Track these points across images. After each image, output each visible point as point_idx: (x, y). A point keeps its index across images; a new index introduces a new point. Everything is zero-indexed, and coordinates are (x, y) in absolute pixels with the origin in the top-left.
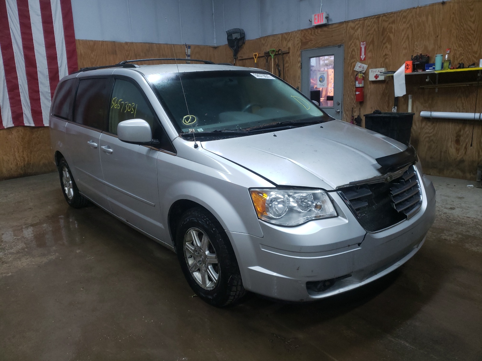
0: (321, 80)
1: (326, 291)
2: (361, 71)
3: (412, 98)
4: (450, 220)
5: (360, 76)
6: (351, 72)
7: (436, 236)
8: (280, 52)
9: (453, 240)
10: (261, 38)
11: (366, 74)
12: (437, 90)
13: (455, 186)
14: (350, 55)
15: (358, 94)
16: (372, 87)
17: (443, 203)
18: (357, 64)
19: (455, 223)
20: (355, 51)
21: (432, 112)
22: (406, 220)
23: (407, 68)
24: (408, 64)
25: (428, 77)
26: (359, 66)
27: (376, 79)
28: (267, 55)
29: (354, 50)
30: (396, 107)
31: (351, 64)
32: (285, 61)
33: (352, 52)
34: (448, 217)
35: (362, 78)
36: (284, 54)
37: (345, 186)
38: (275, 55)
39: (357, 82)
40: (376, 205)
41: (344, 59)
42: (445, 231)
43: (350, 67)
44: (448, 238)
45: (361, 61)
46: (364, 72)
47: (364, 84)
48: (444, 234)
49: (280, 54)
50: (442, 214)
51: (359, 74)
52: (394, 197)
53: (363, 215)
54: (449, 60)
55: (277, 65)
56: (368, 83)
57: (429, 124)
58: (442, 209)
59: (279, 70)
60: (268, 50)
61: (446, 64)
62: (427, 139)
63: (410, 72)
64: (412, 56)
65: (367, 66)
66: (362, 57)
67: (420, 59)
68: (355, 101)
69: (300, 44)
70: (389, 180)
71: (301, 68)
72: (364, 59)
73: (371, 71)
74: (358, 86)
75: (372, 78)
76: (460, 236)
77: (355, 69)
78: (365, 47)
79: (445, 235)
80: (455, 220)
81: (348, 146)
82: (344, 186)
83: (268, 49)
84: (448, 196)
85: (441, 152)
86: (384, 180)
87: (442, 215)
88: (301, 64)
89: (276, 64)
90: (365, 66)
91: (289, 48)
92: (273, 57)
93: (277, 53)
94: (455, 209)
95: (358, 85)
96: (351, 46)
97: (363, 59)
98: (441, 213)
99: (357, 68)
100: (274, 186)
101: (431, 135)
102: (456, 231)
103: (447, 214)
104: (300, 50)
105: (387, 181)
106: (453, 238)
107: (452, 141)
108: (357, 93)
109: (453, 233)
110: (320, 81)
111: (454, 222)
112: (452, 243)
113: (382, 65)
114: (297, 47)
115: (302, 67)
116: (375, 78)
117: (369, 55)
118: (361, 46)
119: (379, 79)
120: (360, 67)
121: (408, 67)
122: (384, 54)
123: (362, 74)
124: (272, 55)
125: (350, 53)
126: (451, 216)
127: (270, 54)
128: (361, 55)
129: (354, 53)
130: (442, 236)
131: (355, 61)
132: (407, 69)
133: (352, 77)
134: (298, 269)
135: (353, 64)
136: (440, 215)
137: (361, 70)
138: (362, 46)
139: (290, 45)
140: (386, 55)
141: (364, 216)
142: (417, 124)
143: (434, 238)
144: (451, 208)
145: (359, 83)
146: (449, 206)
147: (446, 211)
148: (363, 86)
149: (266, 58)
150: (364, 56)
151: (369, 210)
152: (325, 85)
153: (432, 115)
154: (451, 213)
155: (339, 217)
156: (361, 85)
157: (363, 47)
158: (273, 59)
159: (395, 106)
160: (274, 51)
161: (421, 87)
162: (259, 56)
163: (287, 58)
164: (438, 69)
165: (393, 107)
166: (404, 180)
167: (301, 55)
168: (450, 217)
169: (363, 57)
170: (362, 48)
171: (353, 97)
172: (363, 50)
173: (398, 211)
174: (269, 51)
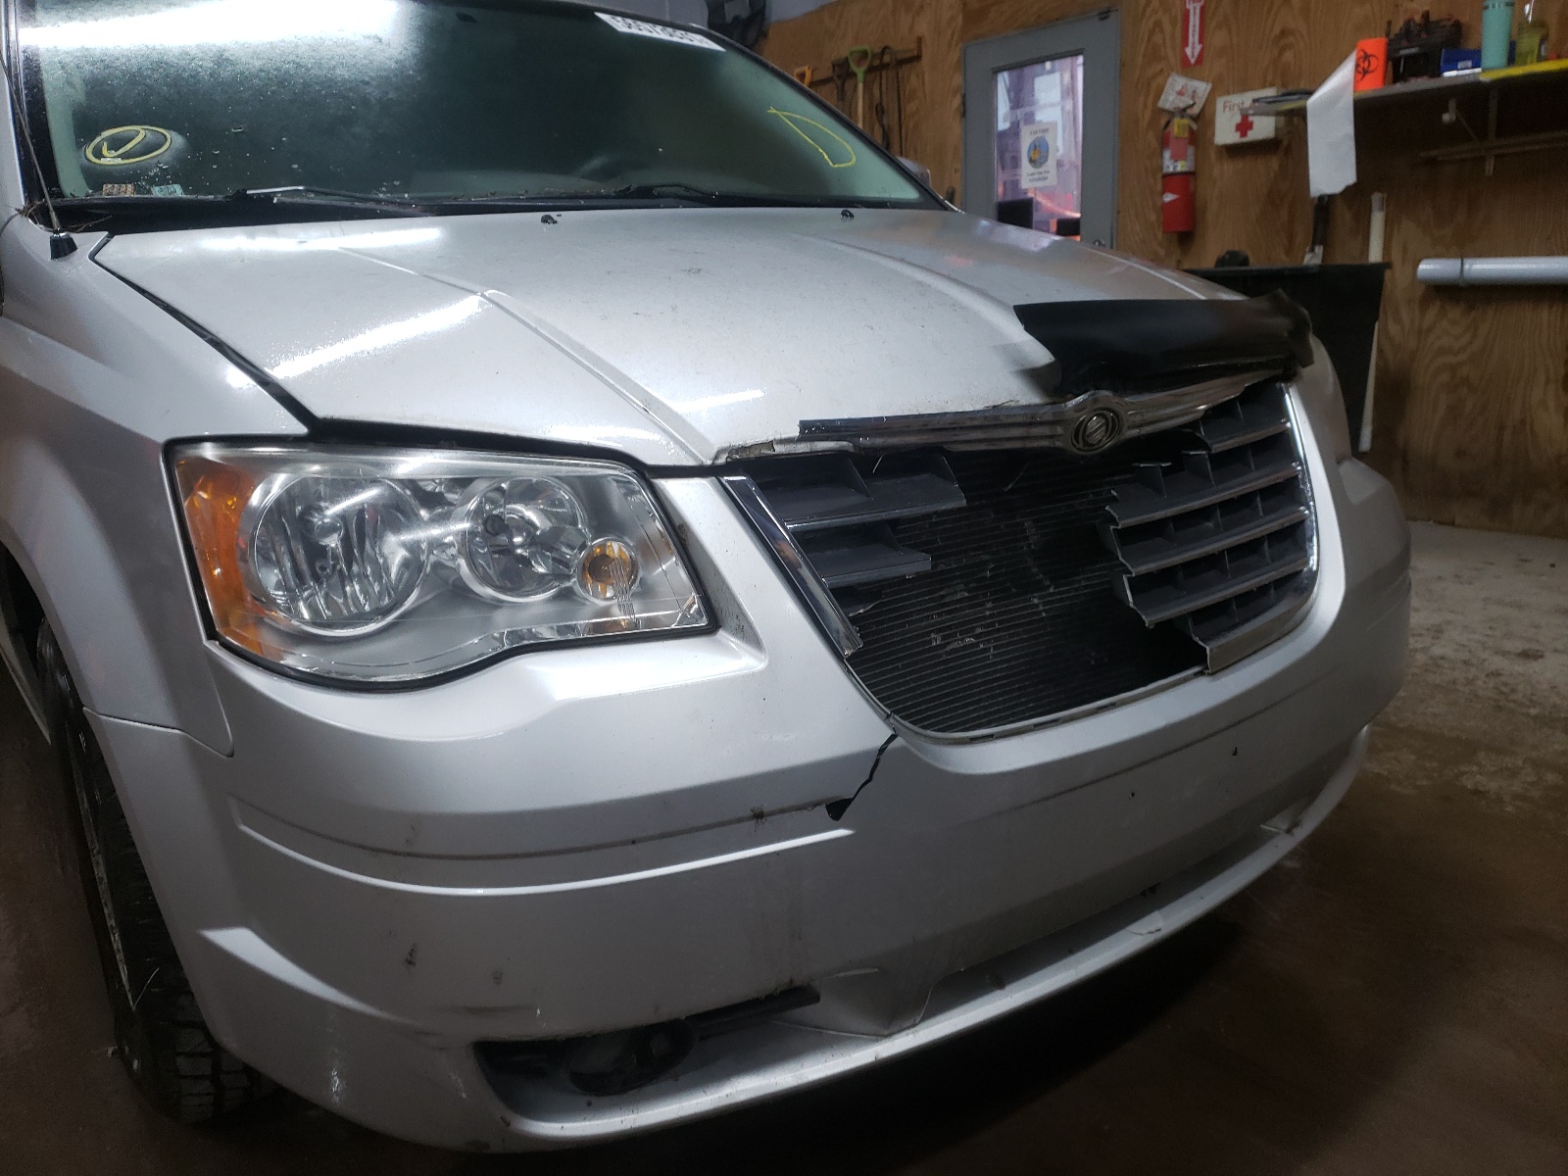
0: (1036, 157)
1: (649, 1089)
2: (1184, 110)
3: (1386, 205)
4: (1512, 705)
5: (1178, 127)
6: (1148, 115)
7: (1436, 774)
8: (887, 59)
9: (1516, 796)
10: (823, 8)
11: (1203, 120)
12: (1489, 167)
13: (1553, 566)
14: (1142, 49)
15: (1170, 203)
16: (1226, 173)
17: (1490, 632)
18: (1170, 80)
19: (1536, 718)
20: (1162, 31)
21: (1465, 260)
22: (1201, 674)
23: (1361, 71)
24: (1369, 52)
25: (1452, 104)
26: (1178, 88)
27: (1244, 134)
28: (842, 72)
29: (1158, 24)
30: (1319, 250)
31: (1149, 85)
32: (907, 93)
33: (1151, 33)
34: (1504, 689)
35: (1186, 135)
36: (901, 62)
37: (779, 449)
38: (870, 70)
39: (1167, 154)
40: (1051, 595)
41: (1123, 65)
42: (1482, 755)
43: (1142, 99)
44: (1493, 785)
45: (1187, 68)
46: (1196, 110)
47: (1196, 160)
48: (1475, 768)
49: (888, 64)
50: (1483, 676)
51: (1177, 121)
52: (1130, 535)
53: (954, 645)
54: (1539, 24)
55: (878, 110)
56: (1213, 156)
57: (1455, 312)
58: (1485, 655)
59: (883, 128)
60: (844, 53)
61: (1529, 42)
62: (1445, 377)
63: (1374, 86)
64: (1389, 23)
65: (1210, 86)
66: (1188, 51)
67: (1424, 36)
68: (1160, 235)
69: (960, 20)
70: (1097, 436)
71: (964, 114)
72: (1200, 60)
73: (1225, 107)
74: (1171, 170)
75: (1225, 132)
76: (1551, 778)
77: (1161, 104)
78: (1202, 9)
79: (1480, 774)
80: (1533, 703)
81: (909, 263)
82: (770, 444)
83: (844, 49)
84: (1519, 606)
85: (1501, 428)
86: (1059, 430)
87: (1480, 683)
88: (964, 97)
89: (875, 104)
90: (1202, 88)
91: (920, 40)
92: (860, 76)
93: (877, 62)
94: (1541, 657)
95: (1171, 165)
96: (1149, 10)
97: (1193, 61)
98: (1473, 670)
99: (1171, 98)
100: (301, 429)
101: (1462, 357)
102: (1534, 754)
103: (1503, 679)
104: (960, 45)
105: (1086, 443)
106: (1517, 787)
107: (1548, 382)
108: (1169, 197)
109: (1520, 763)
110: (1032, 161)
111: (1533, 711)
112: (1509, 809)
113: (1270, 78)
114: (949, 32)
115: (965, 111)
116: (1238, 134)
117: (1219, 39)
118: (1188, 7)
119: (1253, 135)
120: (1180, 93)
121: (1366, 63)
122: (1277, 30)
123: (1186, 121)
124: (860, 72)
125: (1146, 39)
126: (1521, 688)
127: (854, 67)
128: (1185, 43)
129: (1158, 38)
130: (1463, 773)
131: (1162, 70)
132: (1365, 72)
133: (1151, 135)
134: (410, 963)
135: (1154, 85)
136: (1470, 682)
137: (1182, 105)
138: (1190, 6)
139: (923, 27)
140: (1284, 33)
141: (965, 647)
142: (1405, 316)
143: (1425, 783)
144: (1526, 655)
145: (1175, 158)
146: (1517, 646)
147: (1497, 662)
148: (1192, 169)
149: (839, 83)
150: (1198, 48)
151: (1000, 614)
152: (1048, 175)
153: (1465, 273)
154: (1523, 675)
155: (722, 634)
156: (1181, 167)
157: (1195, 9)
158: (860, 86)
159: (1314, 244)
160: (865, 54)
161: (1422, 154)
162: (816, 78)
163: (914, 81)
164: (1492, 66)
165: (1307, 249)
166: (1209, 449)
167: (962, 65)
168: (1513, 691)
169: (1192, 50)
170: (1192, 12)
171: (1153, 217)
172: (1194, 21)
173: (1149, 620)
174: (847, 59)
